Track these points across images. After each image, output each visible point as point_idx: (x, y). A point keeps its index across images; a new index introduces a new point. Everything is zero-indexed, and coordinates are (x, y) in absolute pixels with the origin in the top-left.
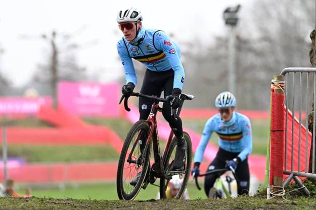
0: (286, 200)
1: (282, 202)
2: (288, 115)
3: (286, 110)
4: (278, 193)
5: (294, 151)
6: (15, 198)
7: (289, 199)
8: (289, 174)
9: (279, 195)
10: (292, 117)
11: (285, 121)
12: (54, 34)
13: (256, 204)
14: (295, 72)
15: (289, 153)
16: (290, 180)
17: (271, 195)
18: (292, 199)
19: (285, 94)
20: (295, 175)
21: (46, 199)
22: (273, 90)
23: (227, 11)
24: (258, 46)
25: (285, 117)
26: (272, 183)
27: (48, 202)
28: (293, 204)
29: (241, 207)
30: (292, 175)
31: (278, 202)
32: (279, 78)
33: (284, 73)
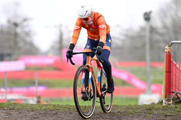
0: (173, 105)
1: (170, 106)
2: (174, 64)
3: (173, 62)
4: (169, 102)
5: (177, 82)
6: (41, 105)
7: (174, 105)
8: (174, 93)
9: (169, 103)
10: (176, 65)
11: (172, 67)
12: (61, 25)
13: (158, 107)
14: (177, 43)
15: (174, 83)
16: (175, 96)
17: (165, 103)
18: (176, 105)
19: (172, 54)
20: (177, 93)
21: (56, 105)
22: (166, 52)
23: (145, 14)
24: (161, 31)
25: (172, 65)
26: (166, 97)
27: (57, 107)
28: (176, 107)
29: (150, 109)
30: (175, 93)
31: (169, 106)
32: (169, 46)
33: (172, 44)
